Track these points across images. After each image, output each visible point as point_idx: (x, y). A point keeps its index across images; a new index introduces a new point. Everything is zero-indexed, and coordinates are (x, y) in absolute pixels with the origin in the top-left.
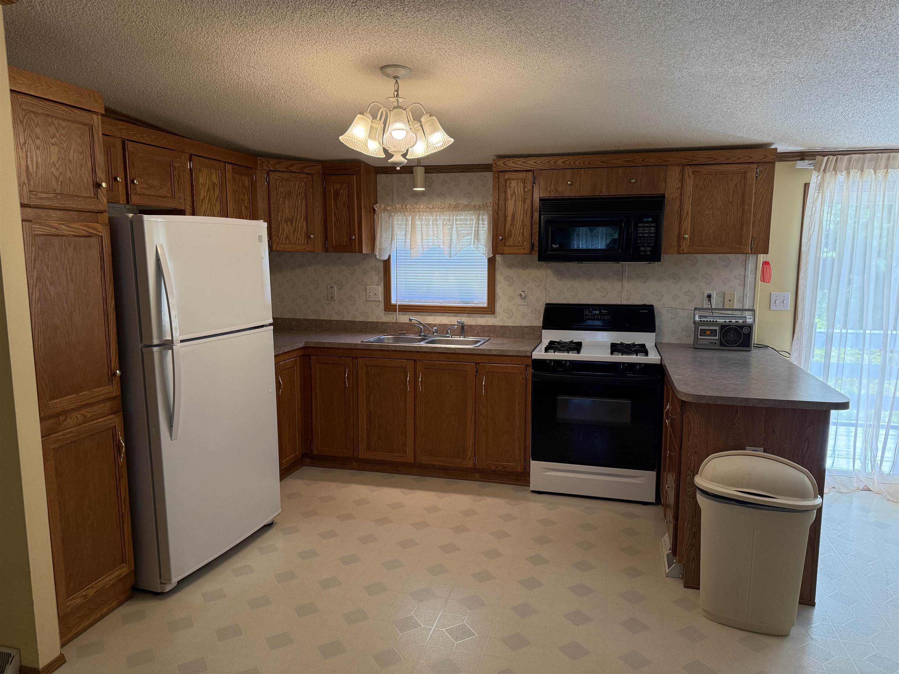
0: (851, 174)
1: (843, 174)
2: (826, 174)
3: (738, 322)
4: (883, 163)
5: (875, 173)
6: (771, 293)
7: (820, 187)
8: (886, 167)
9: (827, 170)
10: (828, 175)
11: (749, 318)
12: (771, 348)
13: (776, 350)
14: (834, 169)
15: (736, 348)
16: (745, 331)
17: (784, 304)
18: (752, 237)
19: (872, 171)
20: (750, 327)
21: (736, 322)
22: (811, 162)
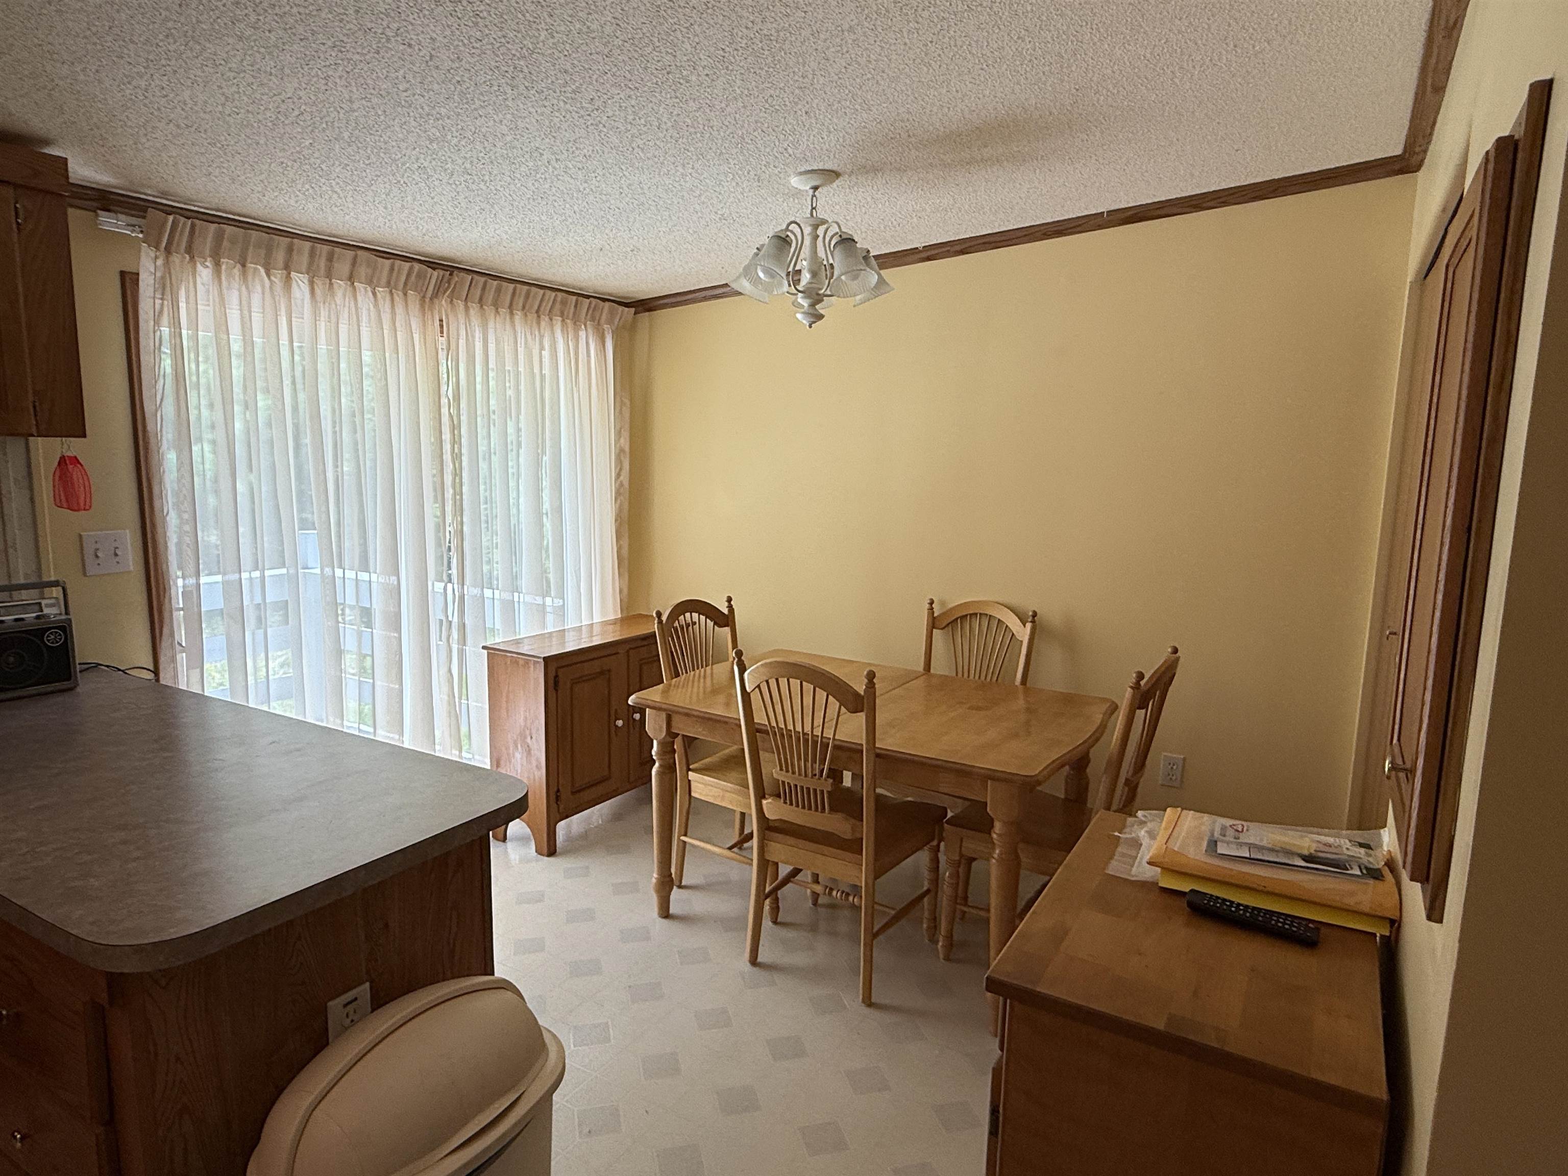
0: (224, 267)
1: (208, 264)
2: (171, 259)
3: (22, 619)
4: (280, 256)
5: (268, 275)
6: (80, 536)
7: (166, 287)
8: (287, 267)
9: (173, 248)
10: (176, 259)
11: (47, 606)
12: (108, 666)
13: (119, 670)
14: (189, 250)
15: (33, 690)
16: (50, 639)
17: (117, 559)
18: (35, 393)
19: (262, 271)
20: (65, 628)
21: (16, 620)
22: (134, 220)
